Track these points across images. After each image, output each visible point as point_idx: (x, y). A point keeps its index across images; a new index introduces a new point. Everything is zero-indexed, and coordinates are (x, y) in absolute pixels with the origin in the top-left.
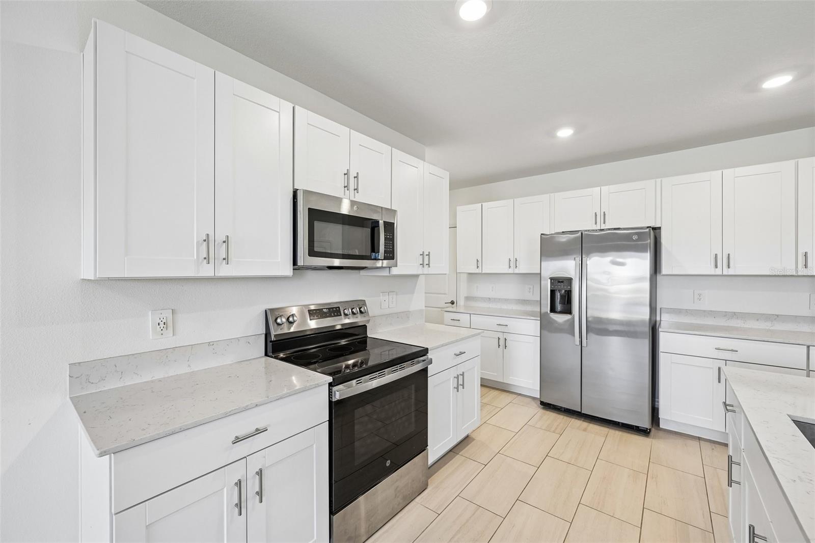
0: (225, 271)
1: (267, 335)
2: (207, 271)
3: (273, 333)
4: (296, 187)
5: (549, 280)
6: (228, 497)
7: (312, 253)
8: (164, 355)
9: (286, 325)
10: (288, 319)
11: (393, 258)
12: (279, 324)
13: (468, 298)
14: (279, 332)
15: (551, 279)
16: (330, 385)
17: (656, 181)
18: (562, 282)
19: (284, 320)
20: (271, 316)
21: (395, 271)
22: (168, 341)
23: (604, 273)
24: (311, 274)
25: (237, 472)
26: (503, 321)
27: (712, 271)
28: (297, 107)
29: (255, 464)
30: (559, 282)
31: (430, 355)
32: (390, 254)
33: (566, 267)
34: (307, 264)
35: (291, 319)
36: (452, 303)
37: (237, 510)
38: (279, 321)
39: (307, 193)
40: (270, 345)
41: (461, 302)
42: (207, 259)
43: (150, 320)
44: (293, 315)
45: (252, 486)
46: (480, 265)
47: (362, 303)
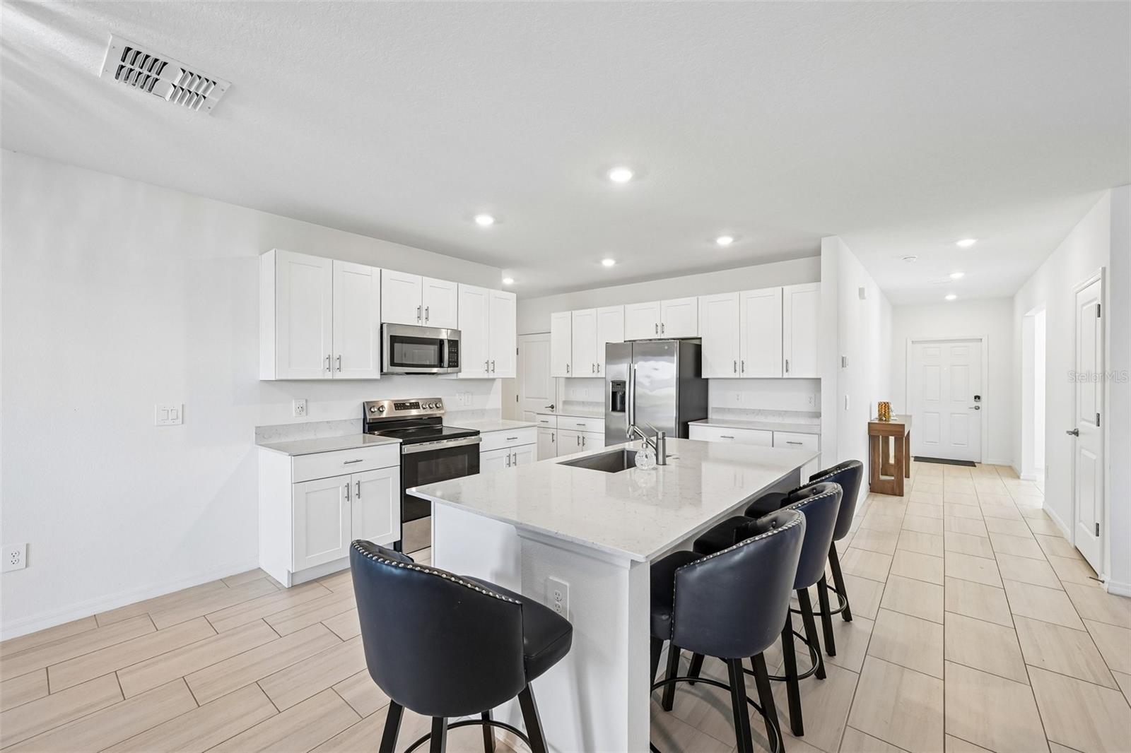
0: (338, 376)
1: (365, 419)
2: (329, 376)
3: (368, 417)
4: (382, 322)
5: (611, 384)
6: (342, 492)
7: (393, 364)
8: (301, 427)
9: (377, 413)
10: (379, 409)
11: (457, 367)
12: (372, 412)
13: (565, 403)
14: (373, 417)
15: (613, 382)
16: (401, 444)
17: (698, 299)
18: (619, 385)
19: (376, 410)
20: (367, 406)
21: (461, 376)
22: (303, 419)
23: (648, 377)
24: (396, 378)
25: (347, 480)
26: (581, 421)
27: (733, 375)
28: (383, 270)
29: (356, 478)
30: (618, 385)
31: (481, 435)
32: (455, 363)
33: (621, 370)
34: (390, 371)
35: (381, 409)
36: (552, 407)
37: (347, 499)
38: (372, 410)
39: (390, 325)
40: (367, 426)
41: (560, 406)
42: (329, 369)
43: (294, 405)
44: (382, 407)
45: (354, 490)
46: (570, 370)
47: (440, 400)
